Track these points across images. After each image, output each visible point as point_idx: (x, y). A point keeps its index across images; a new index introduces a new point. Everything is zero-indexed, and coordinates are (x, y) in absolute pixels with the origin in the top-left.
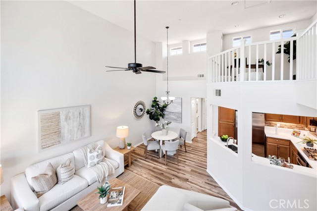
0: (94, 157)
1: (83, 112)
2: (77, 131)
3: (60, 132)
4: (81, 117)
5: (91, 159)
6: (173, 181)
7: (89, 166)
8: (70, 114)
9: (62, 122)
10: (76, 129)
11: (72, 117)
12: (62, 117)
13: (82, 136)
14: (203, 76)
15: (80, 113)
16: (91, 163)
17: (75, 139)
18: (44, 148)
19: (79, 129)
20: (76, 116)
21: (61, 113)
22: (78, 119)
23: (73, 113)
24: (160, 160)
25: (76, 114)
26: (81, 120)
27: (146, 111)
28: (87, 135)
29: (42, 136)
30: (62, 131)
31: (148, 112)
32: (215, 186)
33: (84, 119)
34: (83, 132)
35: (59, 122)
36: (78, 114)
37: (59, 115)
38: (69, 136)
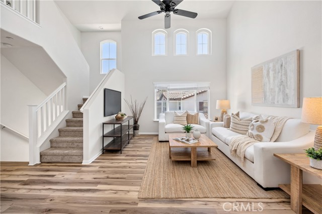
2: (279, 93)
4: (283, 72)
10: (277, 89)
12: (265, 72)
13: (284, 101)
15: (282, 66)
17: (276, 103)
20: (277, 71)
22: (280, 74)
23: (274, 67)
25: (278, 66)
28: (293, 100)
33: (286, 74)
34: (286, 96)
35: (262, 78)
36: (280, 68)
37: (262, 70)
38: (271, 98)
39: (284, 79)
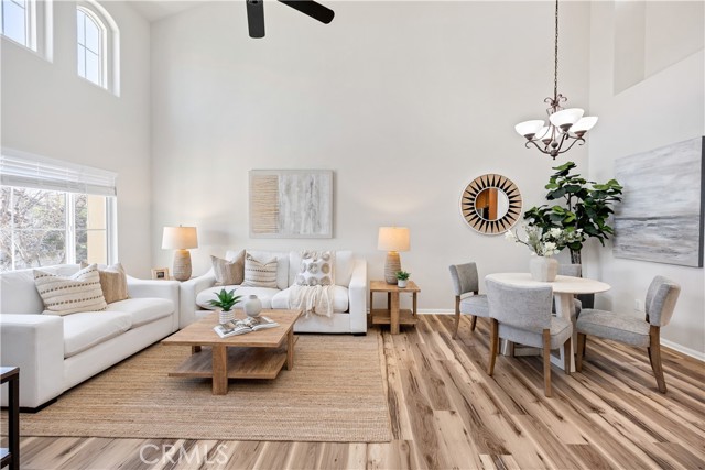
1: (318, 182)
2: (306, 219)
3: (277, 213)
4: (314, 192)
8: (295, 184)
9: (280, 194)
10: (304, 215)
11: (297, 190)
12: (282, 186)
13: (314, 231)
15: (311, 184)
17: (302, 232)
19: (309, 214)
20: (304, 190)
21: (279, 177)
22: (309, 194)
23: (299, 182)
25: (305, 183)
26: (313, 198)
28: (325, 230)
30: (281, 211)
33: (318, 197)
34: (317, 225)
35: (276, 194)
36: (309, 186)
37: (276, 180)
38: (293, 225)
39: (314, 200)
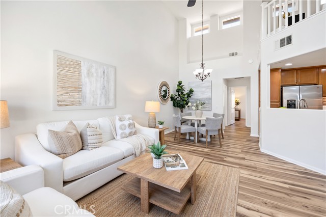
0: (125, 126)
1: (108, 72)
2: (101, 95)
3: (80, 90)
4: (105, 78)
5: (121, 128)
6: (225, 159)
7: (119, 137)
8: (93, 70)
9: (83, 76)
10: (99, 92)
11: (95, 75)
14: (236, 54)
15: (104, 72)
16: (122, 133)
17: (98, 105)
18: (60, 105)
19: (102, 93)
20: (100, 75)
21: (82, 63)
22: (102, 79)
23: (96, 70)
24: (196, 144)
25: (100, 72)
26: (105, 82)
27: (170, 95)
29: (59, 87)
30: (83, 89)
31: (172, 98)
32: (284, 163)
33: (108, 82)
34: (107, 99)
35: (80, 75)
37: (79, 65)
